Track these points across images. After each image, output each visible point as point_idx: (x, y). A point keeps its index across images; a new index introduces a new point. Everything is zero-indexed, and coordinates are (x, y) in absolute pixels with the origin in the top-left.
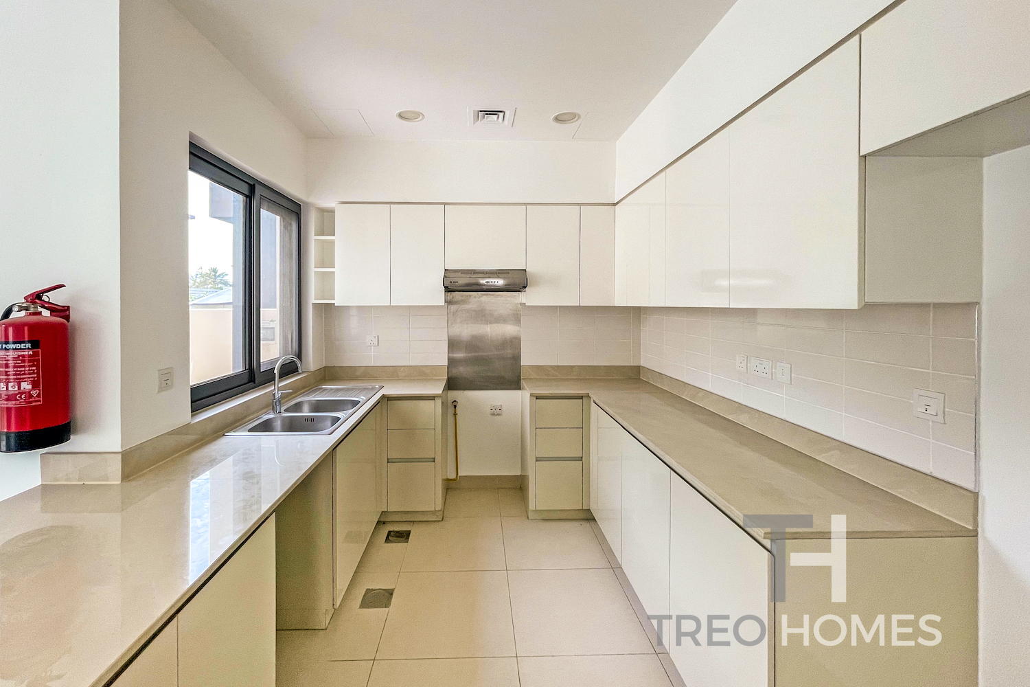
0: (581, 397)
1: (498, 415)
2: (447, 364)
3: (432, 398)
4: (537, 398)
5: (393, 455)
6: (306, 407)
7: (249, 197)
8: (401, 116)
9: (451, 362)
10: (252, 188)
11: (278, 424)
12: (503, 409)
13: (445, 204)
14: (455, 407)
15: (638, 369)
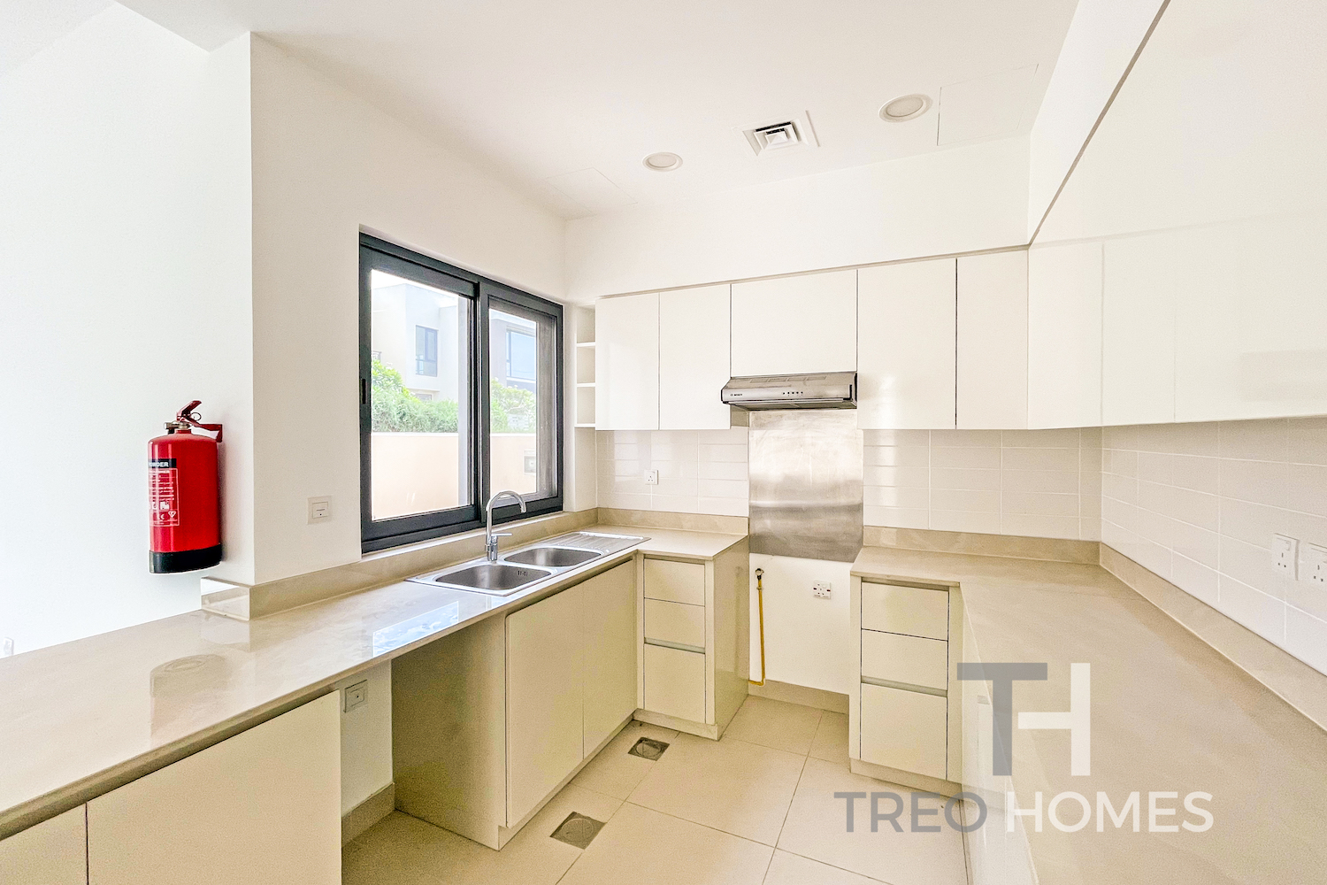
0: (946, 589)
1: (826, 598)
2: (748, 516)
3: (700, 562)
4: (863, 580)
5: (651, 636)
6: (541, 558)
7: (474, 298)
8: (649, 164)
9: (756, 511)
10: (476, 288)
11: (485, 576)
12: (833, 590)
13: (731, 282)
14: (759, 578)
15: (1095, 547)
